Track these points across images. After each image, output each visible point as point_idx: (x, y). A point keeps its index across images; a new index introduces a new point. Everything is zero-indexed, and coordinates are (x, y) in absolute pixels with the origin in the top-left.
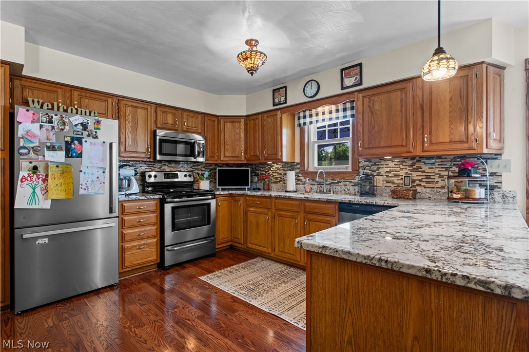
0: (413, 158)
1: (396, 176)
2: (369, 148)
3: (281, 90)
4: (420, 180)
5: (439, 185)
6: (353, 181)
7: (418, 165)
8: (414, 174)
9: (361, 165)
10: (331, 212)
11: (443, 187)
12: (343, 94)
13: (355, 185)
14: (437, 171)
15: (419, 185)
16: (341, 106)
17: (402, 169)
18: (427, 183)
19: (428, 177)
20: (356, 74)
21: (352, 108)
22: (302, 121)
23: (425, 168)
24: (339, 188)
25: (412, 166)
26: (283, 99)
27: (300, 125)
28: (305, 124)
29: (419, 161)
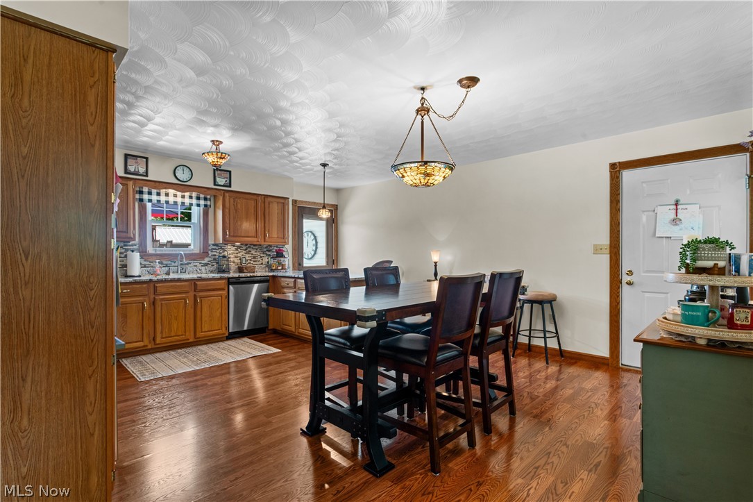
0: (246, 245)
1: (236, 257)
2: (233, 236)
3: (139, 159)
4: (250, 260)
5: (260, 263)
6: (203, 262)
7: (249, 249)
8: (247, 256)
9: (210, 248)
10: (223, 287)
11: (262, 264)
12: (212, 189)
13: (206, 265)
14: (259, 254)
15: (250, 263)
16: (194, 194)
17: (240, 252)
18: (254, 261)
19: (254, 258)
20: (227, 178)
21: (205, 199)
22: (146, 197)
23: (253, 252)
24: (191, 269)
25: (245, 250)
26: (142, 170)
27: (141, 200)
28: (150, 201)
29: (249, 247)
